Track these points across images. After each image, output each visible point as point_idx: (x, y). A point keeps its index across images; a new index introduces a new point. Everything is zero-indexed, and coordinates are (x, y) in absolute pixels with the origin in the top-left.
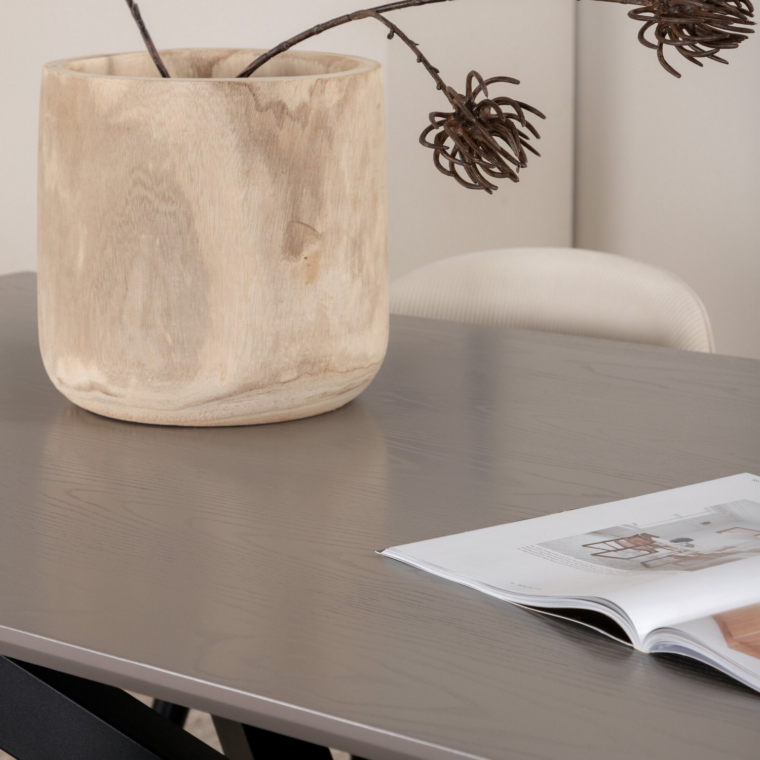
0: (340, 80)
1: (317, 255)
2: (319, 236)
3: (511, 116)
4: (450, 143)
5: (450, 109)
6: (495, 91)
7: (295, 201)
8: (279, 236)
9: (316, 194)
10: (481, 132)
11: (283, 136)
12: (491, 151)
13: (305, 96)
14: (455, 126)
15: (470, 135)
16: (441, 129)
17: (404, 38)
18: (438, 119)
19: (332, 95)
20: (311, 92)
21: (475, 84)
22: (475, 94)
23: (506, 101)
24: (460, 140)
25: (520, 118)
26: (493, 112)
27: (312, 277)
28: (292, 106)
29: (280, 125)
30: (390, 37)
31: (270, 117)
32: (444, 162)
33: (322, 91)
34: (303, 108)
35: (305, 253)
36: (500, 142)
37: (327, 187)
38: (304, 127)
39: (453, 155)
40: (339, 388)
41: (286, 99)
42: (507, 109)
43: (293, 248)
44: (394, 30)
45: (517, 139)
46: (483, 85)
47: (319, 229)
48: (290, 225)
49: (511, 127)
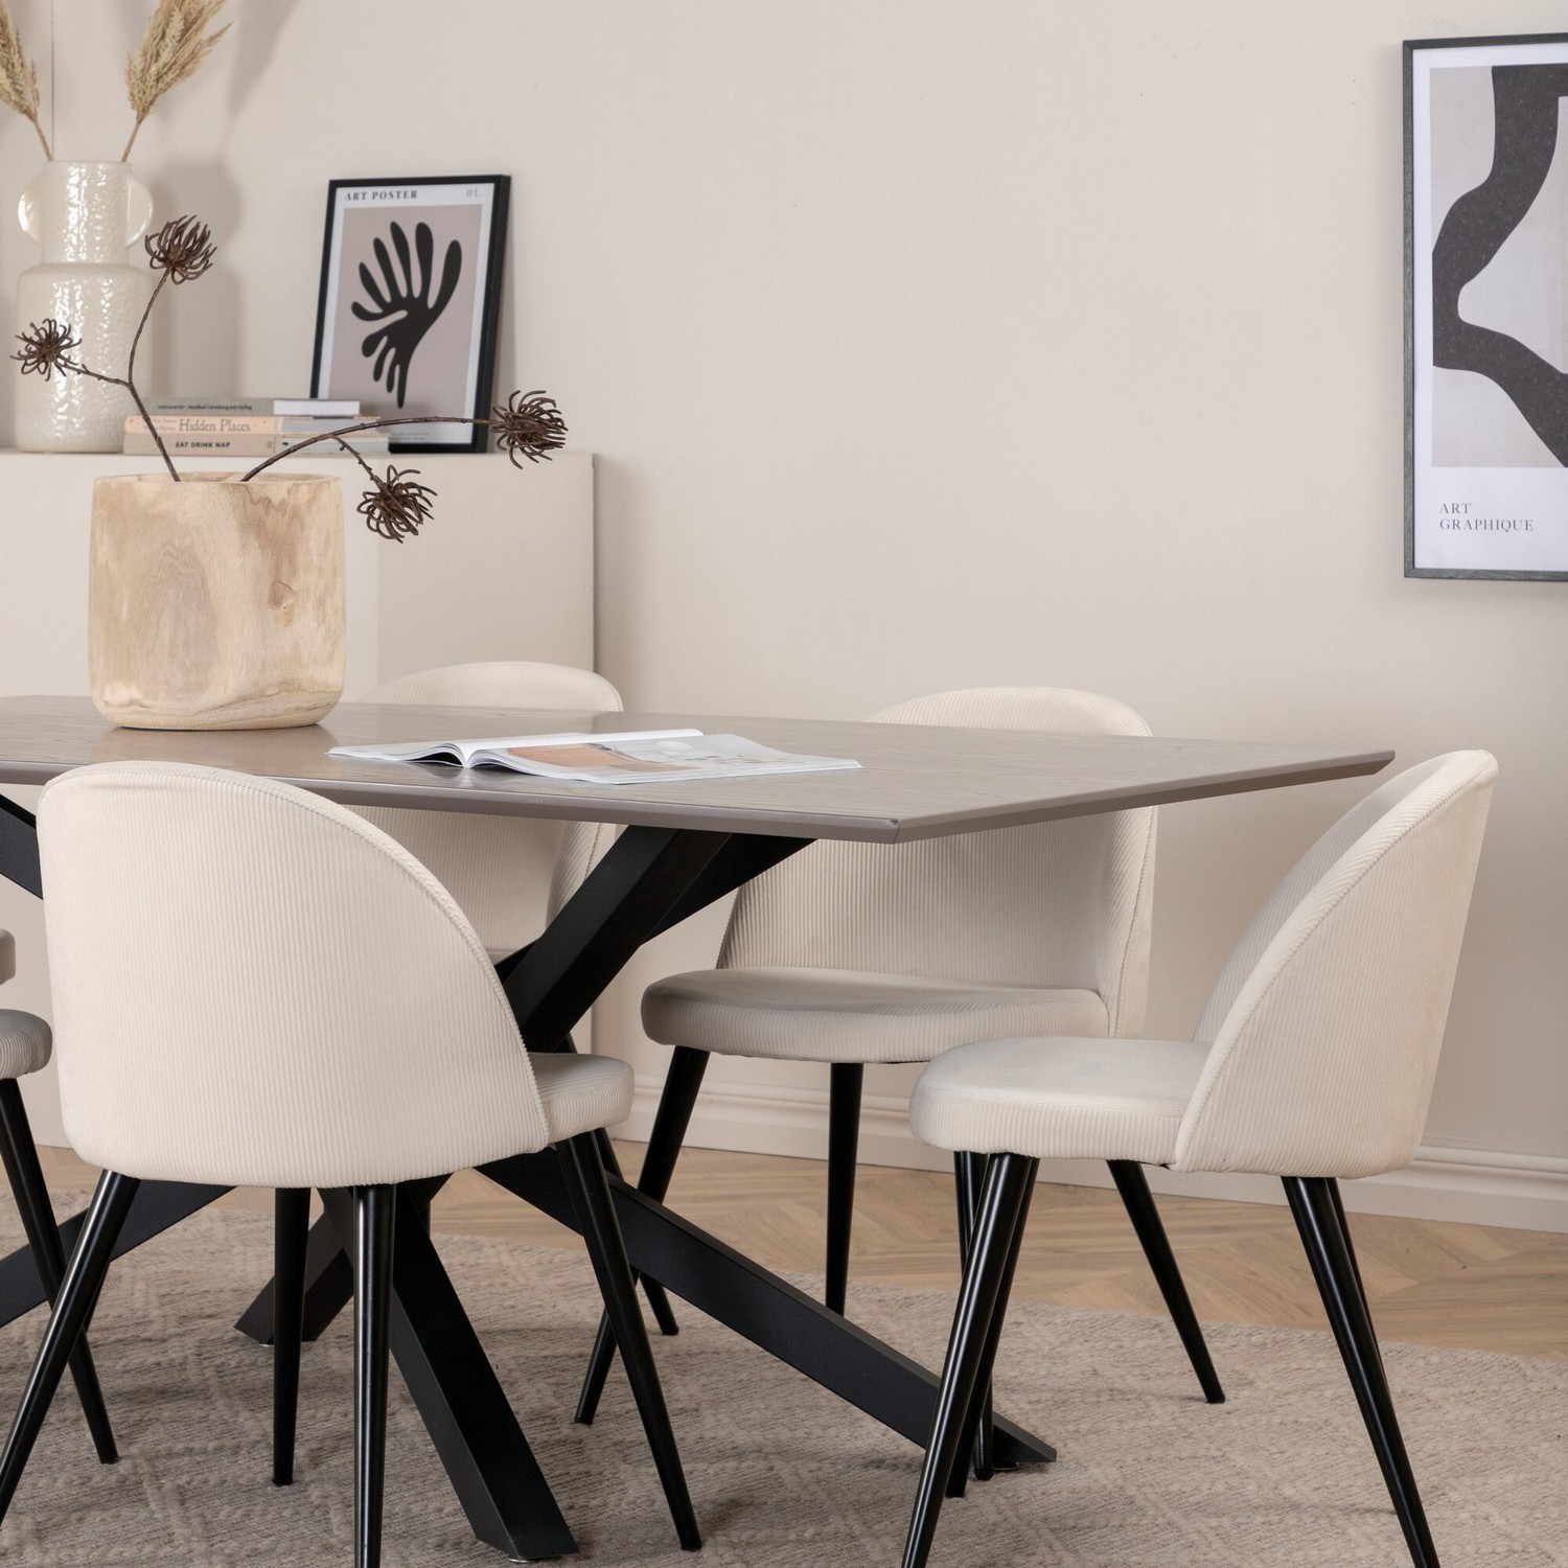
0: (310, 485)
1: (292, 606)
2: (295, 593)
3: (416, 494)
4: (377, 512)
5: (378, 491)
6: (404, 480)
7: (277, 567)
8: (266, 592)
9: (291, 563)
10: (396, 504)
11: (269, 521)
12: (403, 516)
13: (285, 495)
14: (380, 500)
15: (389, 506)
16: (371, 503)
17: (351, 450)
18: (369, 497)
19: (304, 494)
20: (289, 492)
21: (393, 476)
22: (394, 481)
23: (413, 485)
24: (382, 509)
25: (420, 495)
26: (404, 492)
27: (289, 622)
28: (276, 501)
29: (267, 514)
30: (342, 449)
31: (260, 508)
32: (373, 523)
33: (297, 492)
34: (283, 503)
35: (285, 604)
36: (407, 510)
37: (300, 559)
38: (283, 515)
39: (379, 518)
40: (306, 705)
41: (271, 497)
42: (411, 491)
43: (275, 600)
44: (345, 445)
45: (420, 509)
46: (398, 476)
47: (294, 588)
48: (274, 583)
49: (415, 501)
